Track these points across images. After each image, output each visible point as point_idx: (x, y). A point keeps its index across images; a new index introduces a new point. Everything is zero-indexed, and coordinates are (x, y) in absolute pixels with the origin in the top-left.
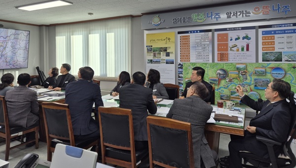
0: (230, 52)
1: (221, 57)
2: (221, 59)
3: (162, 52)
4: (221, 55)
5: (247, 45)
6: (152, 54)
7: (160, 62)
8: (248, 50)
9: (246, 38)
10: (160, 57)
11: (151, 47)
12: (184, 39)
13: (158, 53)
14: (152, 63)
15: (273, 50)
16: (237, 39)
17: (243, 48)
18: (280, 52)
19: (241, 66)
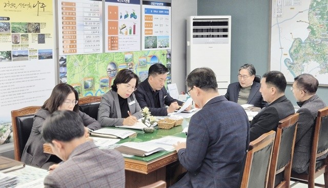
0: (120, 35)
2: (112, 47)
3: (30, 34)
4: (112, 40)
5: (134, 26)
6: (10, 38)
7: (27, 56)
8: (134, 33)
9: (133, 16)
10: (28, 45)
11: (7, 21)
12: (67, 9)
13: (22, 35)
14: (11, 59)
15: (152, 34)
16: (126, 16)
17: (130, 31)
18: (156, 37)
19: (128, 56)
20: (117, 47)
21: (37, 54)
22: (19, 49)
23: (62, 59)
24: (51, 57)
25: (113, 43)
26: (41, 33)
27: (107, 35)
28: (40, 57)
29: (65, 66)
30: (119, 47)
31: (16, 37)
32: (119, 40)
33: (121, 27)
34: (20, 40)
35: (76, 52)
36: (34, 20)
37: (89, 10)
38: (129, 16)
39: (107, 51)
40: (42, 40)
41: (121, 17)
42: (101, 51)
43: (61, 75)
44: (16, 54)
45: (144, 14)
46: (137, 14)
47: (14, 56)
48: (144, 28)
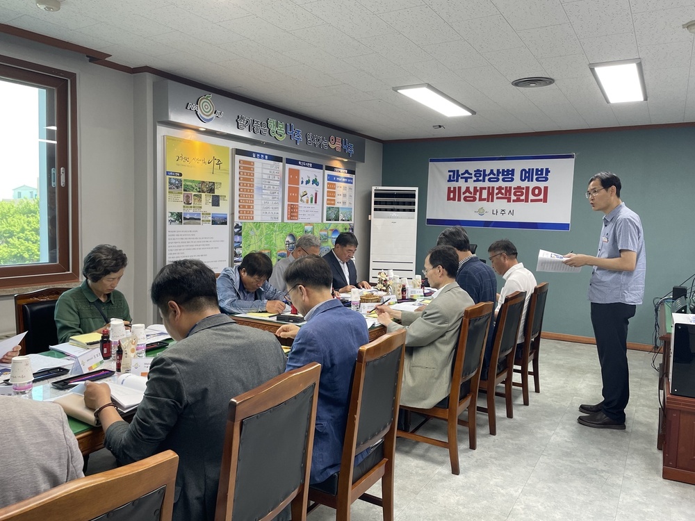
0: (300, 204)
1: (291, 212)
2: (291, 216)
3: (203, 195)
4: (291, 208)
5: (316, 194)
6: (181, 197)
7: (200, 219)
8: (316, 202)
9: (315, 182)
10: (201, 207)
11: (179, 178)
12: (245, 168)
13: (194, 195)
14: (181, 222)
15: (334, 204)
16: (308, 182)
17: (312, 199)
18: (338, 208)
19: (309, 228)
20: (297, 216)
21: (210, 218)
22: (191, 211)
23: (237, 226)
24: (225, 223)
25: (293, 212)
26: (215, 194)
27: (286, 203)
28: (214, 223)
29: (240, 234)
30: (299, 216)
31: (188, 197)
32: (300, 209)
33: (302, 194)
34: (192, 201)
35: (253, 219)
36: (208, 178)
37: (268, 172)
38: (311, 182)
39: (286, 220)
40: (216, 202)
41: (302, 182)
42: (280, 221)
43: (235, 245)
44: (188, 217)
45: (326, 182)
46: (320, 180)
47: (185, 219)
48: (326, 198)
